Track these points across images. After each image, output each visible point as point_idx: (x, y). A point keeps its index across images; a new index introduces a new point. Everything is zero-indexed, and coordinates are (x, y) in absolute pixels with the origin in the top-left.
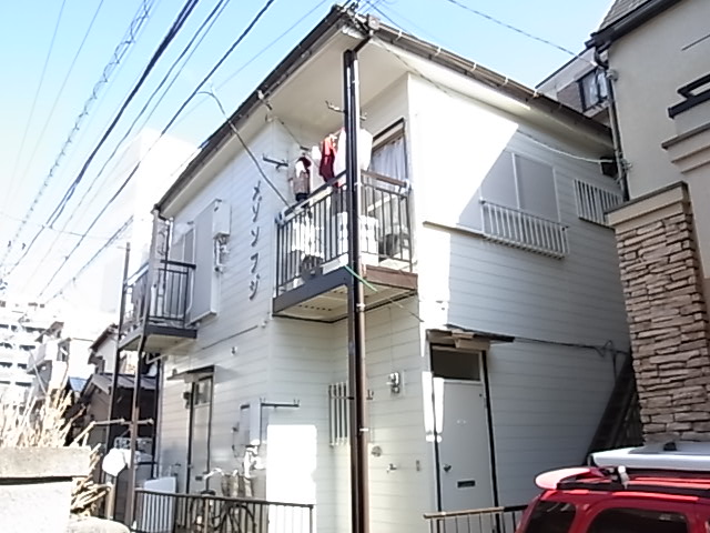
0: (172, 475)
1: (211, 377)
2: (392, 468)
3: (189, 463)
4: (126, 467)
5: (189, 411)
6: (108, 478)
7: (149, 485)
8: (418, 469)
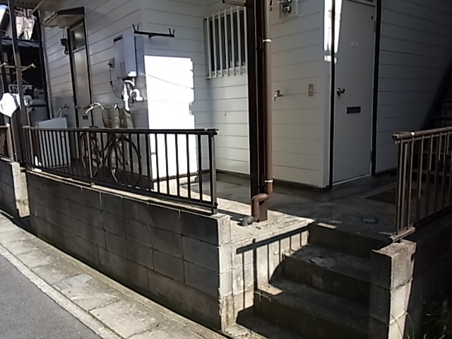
0: (63, 117)
1: (83, 20)
2: (279, 96)
3: (76, 105)
4: (18, 108)
5: (68, 56)
6: (6, 120)
7: (43, 125)
8: (311, 94)
